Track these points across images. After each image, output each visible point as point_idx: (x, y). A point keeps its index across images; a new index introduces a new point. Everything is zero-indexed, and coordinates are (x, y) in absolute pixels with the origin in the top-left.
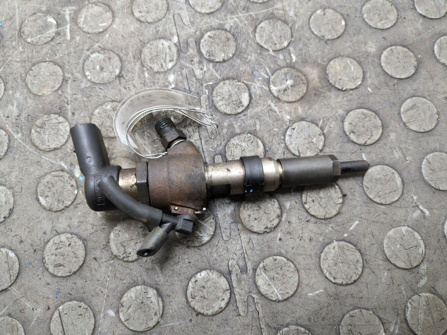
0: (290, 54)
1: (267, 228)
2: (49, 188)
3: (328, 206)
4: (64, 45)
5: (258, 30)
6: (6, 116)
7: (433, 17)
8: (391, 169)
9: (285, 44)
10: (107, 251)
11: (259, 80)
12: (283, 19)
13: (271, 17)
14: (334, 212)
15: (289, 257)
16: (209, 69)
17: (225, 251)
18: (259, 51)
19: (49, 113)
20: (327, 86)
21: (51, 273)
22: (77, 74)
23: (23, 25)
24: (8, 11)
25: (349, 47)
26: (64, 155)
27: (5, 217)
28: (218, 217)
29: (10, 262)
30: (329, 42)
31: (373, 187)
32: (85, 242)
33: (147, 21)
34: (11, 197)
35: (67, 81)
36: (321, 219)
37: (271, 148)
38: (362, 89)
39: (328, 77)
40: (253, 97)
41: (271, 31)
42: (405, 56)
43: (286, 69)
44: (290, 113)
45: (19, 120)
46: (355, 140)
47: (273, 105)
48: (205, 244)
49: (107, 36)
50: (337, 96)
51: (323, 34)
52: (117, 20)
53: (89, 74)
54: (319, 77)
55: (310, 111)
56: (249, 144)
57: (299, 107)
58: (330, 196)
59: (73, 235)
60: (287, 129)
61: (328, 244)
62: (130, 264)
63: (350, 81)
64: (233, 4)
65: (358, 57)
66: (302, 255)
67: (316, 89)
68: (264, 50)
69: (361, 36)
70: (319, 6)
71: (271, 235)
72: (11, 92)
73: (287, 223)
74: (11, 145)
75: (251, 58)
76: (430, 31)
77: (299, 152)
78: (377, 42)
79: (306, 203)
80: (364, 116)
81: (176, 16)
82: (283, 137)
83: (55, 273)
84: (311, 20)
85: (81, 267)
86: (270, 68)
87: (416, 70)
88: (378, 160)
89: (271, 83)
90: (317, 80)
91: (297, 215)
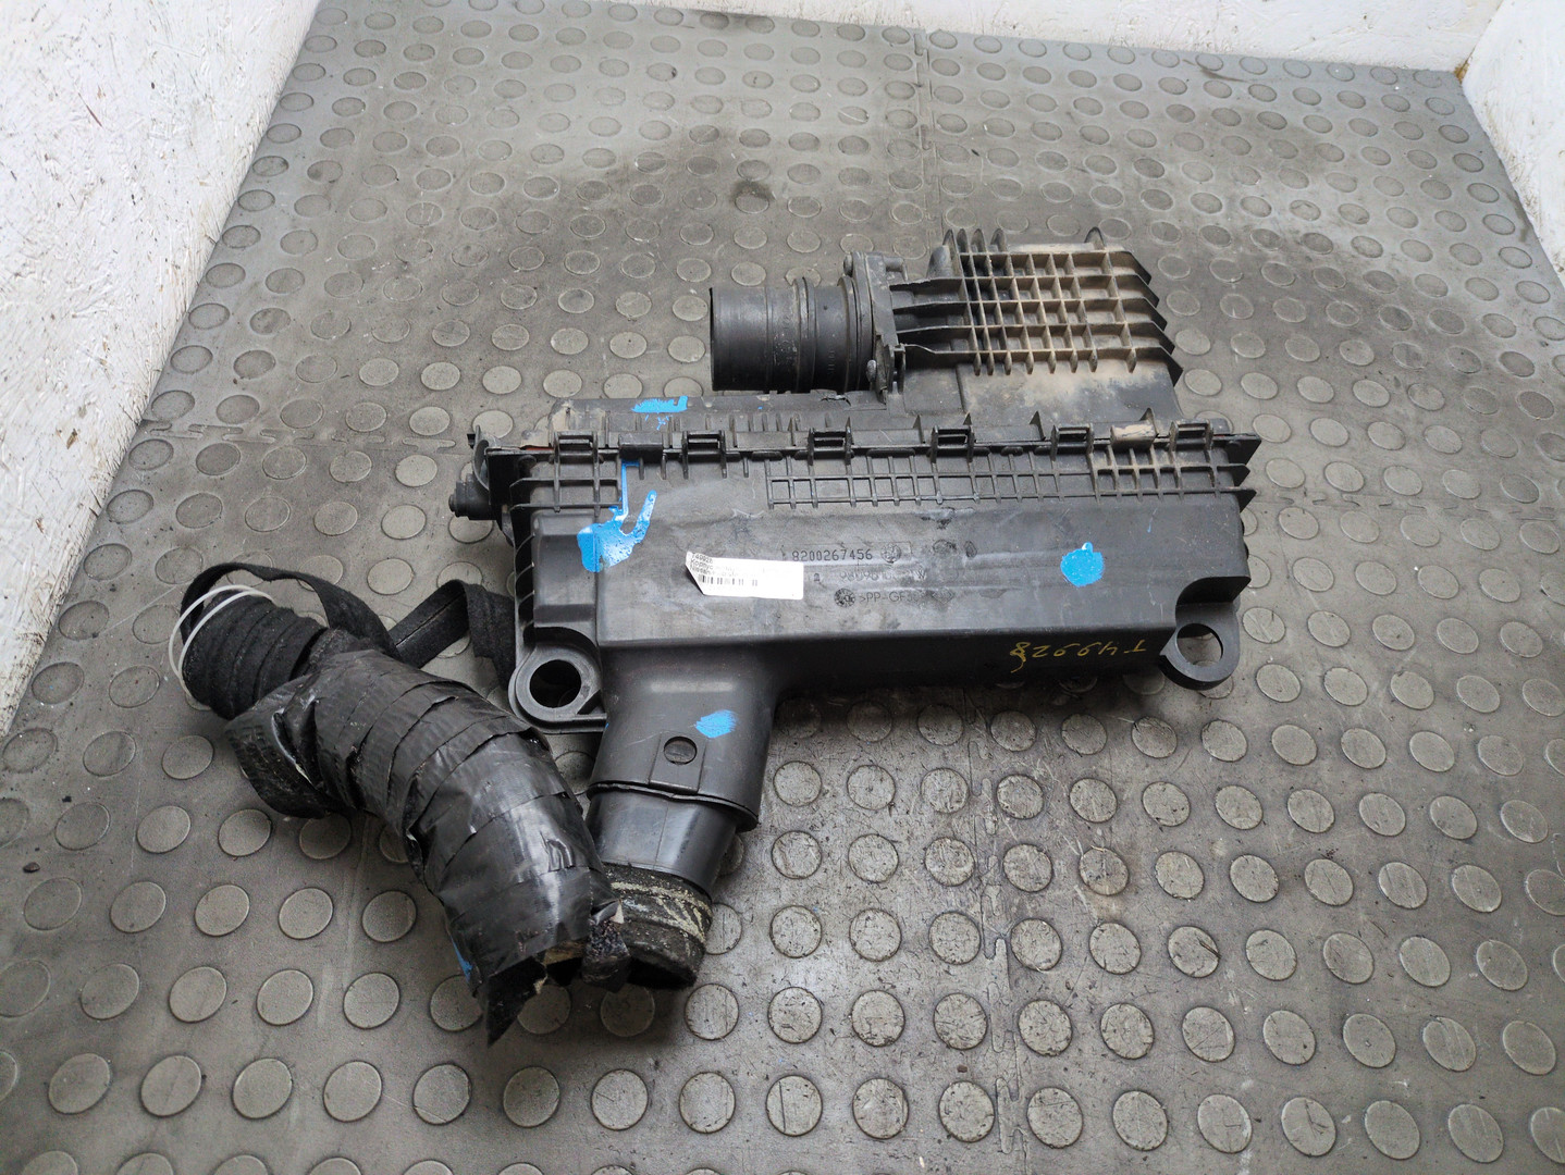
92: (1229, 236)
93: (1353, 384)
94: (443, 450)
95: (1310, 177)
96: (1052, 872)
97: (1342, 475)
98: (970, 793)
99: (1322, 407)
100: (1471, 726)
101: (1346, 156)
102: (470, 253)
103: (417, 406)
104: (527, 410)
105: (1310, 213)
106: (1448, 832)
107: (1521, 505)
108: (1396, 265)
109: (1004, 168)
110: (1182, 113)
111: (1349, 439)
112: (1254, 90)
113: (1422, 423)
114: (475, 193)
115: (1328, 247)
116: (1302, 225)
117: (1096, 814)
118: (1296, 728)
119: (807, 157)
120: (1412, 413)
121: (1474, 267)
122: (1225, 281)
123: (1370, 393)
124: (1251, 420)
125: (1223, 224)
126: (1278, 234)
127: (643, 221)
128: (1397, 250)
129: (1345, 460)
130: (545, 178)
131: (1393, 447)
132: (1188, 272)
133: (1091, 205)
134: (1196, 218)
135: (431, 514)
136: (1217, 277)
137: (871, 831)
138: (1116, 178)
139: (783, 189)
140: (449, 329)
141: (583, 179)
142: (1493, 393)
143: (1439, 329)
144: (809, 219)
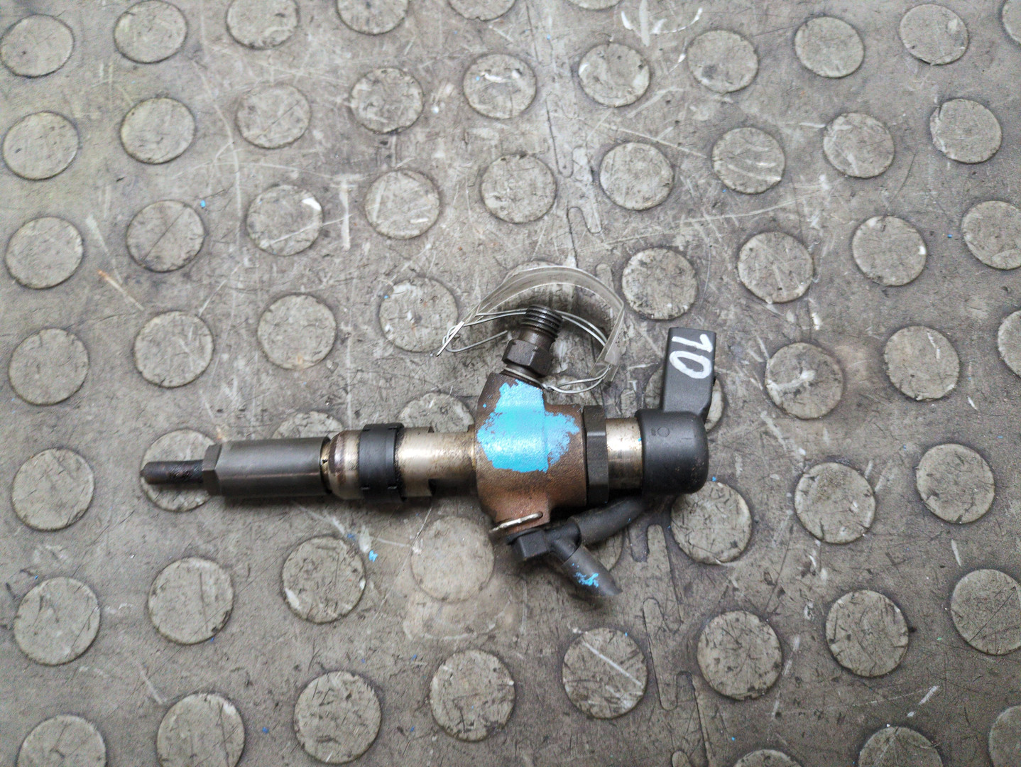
0: (808, 312)
1: (752, 689)
2: (307, 571)
3: (880, 651)
4: (337, 261)
5: (743, 256)
6: (217, 408)
8: (1009, 579)
9: (801, 290)
10: (425, 714)
11: (742, 366)
12: (796, 232)
13: (771, 227)
14: (891, 665)
15: (794, 752)
16: (638, 334)
17: (665, 733)
18: (743, 302)
19: (306, 409)
20: (884, 389)
21: (309, 755)
22: (366, 327)
23: (251, 210)
24: (219, 175)
25: (933, 305)
27: (215, 630)
28: (651, 658)
29: (225, 725)
30: (891, 291)
31: (972, 616)
32: (380, 692)
33: (512, 219)
34: (227, 585)
35: (344, 341)
36: (861, 677)
37: (764, 515)
38: (956, 401)
39: (888, 369)
40: (731, 401)
41: (771, 259)
43: (801, 346)
44: (804, 443)
45: (243, 420)
46: (939, 512)
47: (770, 422)
48: (625, 714)
49: (428, 246)
50: (905, 413)
51: (879, 274)
52: (450, 213)
53: (392, 329)
54: (869, 368)
55: (849, 441)
56: (719, 505)
57: (825, 432)
58: (883, 630)
59: (357, 677)
60: (800, 477)
61: (874, 731)
62: (472, 746)
63: (932, 381)
64: (692, 191)
65: (952, 329)
66: (821, 750)
67: (861, 393)
68: (755, 299)
69: (959, 283)
70: (872, 209)
71: (760, 704)
72: (225, 357)
73: (793, 681)
75: (727, 315)
77: (823, 531)
78: (990, 298)
79: (833, 641)
80: (958, 461)
81: (572, 210)
82: (789, 495)
83: (319, 755)
84: (856, 241)
85: (371, 745)
86: (766, 340)
88: (983, 558)
89: (768, 374)
90: (864, 373)
91: (815, 666)
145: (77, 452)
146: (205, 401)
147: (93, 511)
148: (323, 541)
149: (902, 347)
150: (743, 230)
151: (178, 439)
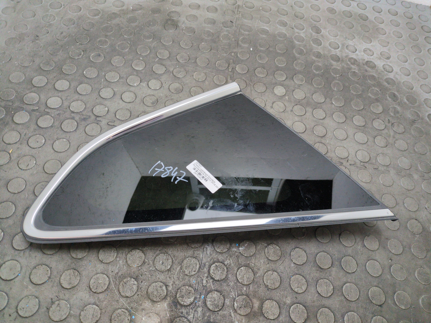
0: (249, 289)
2: (118, 316)
5: (239, 271)
6: (112, 271)
7: (323, 295)
11: (230, 297)
12: (253, 269)
13: (247, 266)
16: (210, 282)
18: (236, 282)
19: (131, 277)
20: (260, 313)
22: (151, 262)
25: (278, 296)
26: (130, 302)
30: (269, 290)
34: (99, 314)
35: (145, 263)
39: (263, 308)
41: (245, 273)
42: (303, 312)
43: (245, 296)
45: (117, 275)
47: (232, 313)
50: (263, 321)
51: (268, 285)
53: (156, 264)
54: (258, 307)
57: (244, 319)
63: (272, 315)
65: (280, 303)
67: (255, 312)
68: (238, 282)
69: (286, 292)
70: (271, 268)
74: (109, 287)
75: (231, 284)
76: (319, 302)
78: (292, 298)
81: (205, 248)
84: (265, 275)
86: (238, 293)
87: (305, 321)
89: (235, 301)
92: (339, 58)
93: (373, 120)
94: (33, 110)
95: (372, 40)
96: (224, 304)
97: (362, 156)
98: (200, 267)
99: (360, 128)
100: (391, 259)
101: (387, 33)
102: (63, 35)
103: (28, 92)
104: (69, 98)
105: (370, 53)
106: (374, 302)
107: (425, 173)
108: (397, 76)
109: (265, 24)
110: (332, 11)
111: (367, 141)
112: (359, 5)
113: (395, 138)
114: (70, 12)
115: (374, 67)
116: (367, 58)
117: (245, 281)
118: (326, 254)
119: (194, 12)
120: (392, 134)
121: (424, 80)
122: (335, 76)
123: (378, 124)
124: (333, 130)
125: (339, 54)
126: (357, 60)
127: (129, 30)
128: (399, 71)
129: (365, 149)
130: (97, 10)
131: (382, 146)
132: (322, 71)
133: (292, 42)
134: (329, 51)
135: (23, 135)
136: (332, 74)
137: (159, 280)
138: (304, 32)
139: (183, 23)
140: (48, 63)
141: (111, 11)
142: (422, 129)
143: (408, 102)
144: (190, 35)
145: (78, 272)
146: (110, 268)
147: (77, 287)
148: (124, 310)
149: (268, 304)
150: (241, 264)
151: (101, 275)
